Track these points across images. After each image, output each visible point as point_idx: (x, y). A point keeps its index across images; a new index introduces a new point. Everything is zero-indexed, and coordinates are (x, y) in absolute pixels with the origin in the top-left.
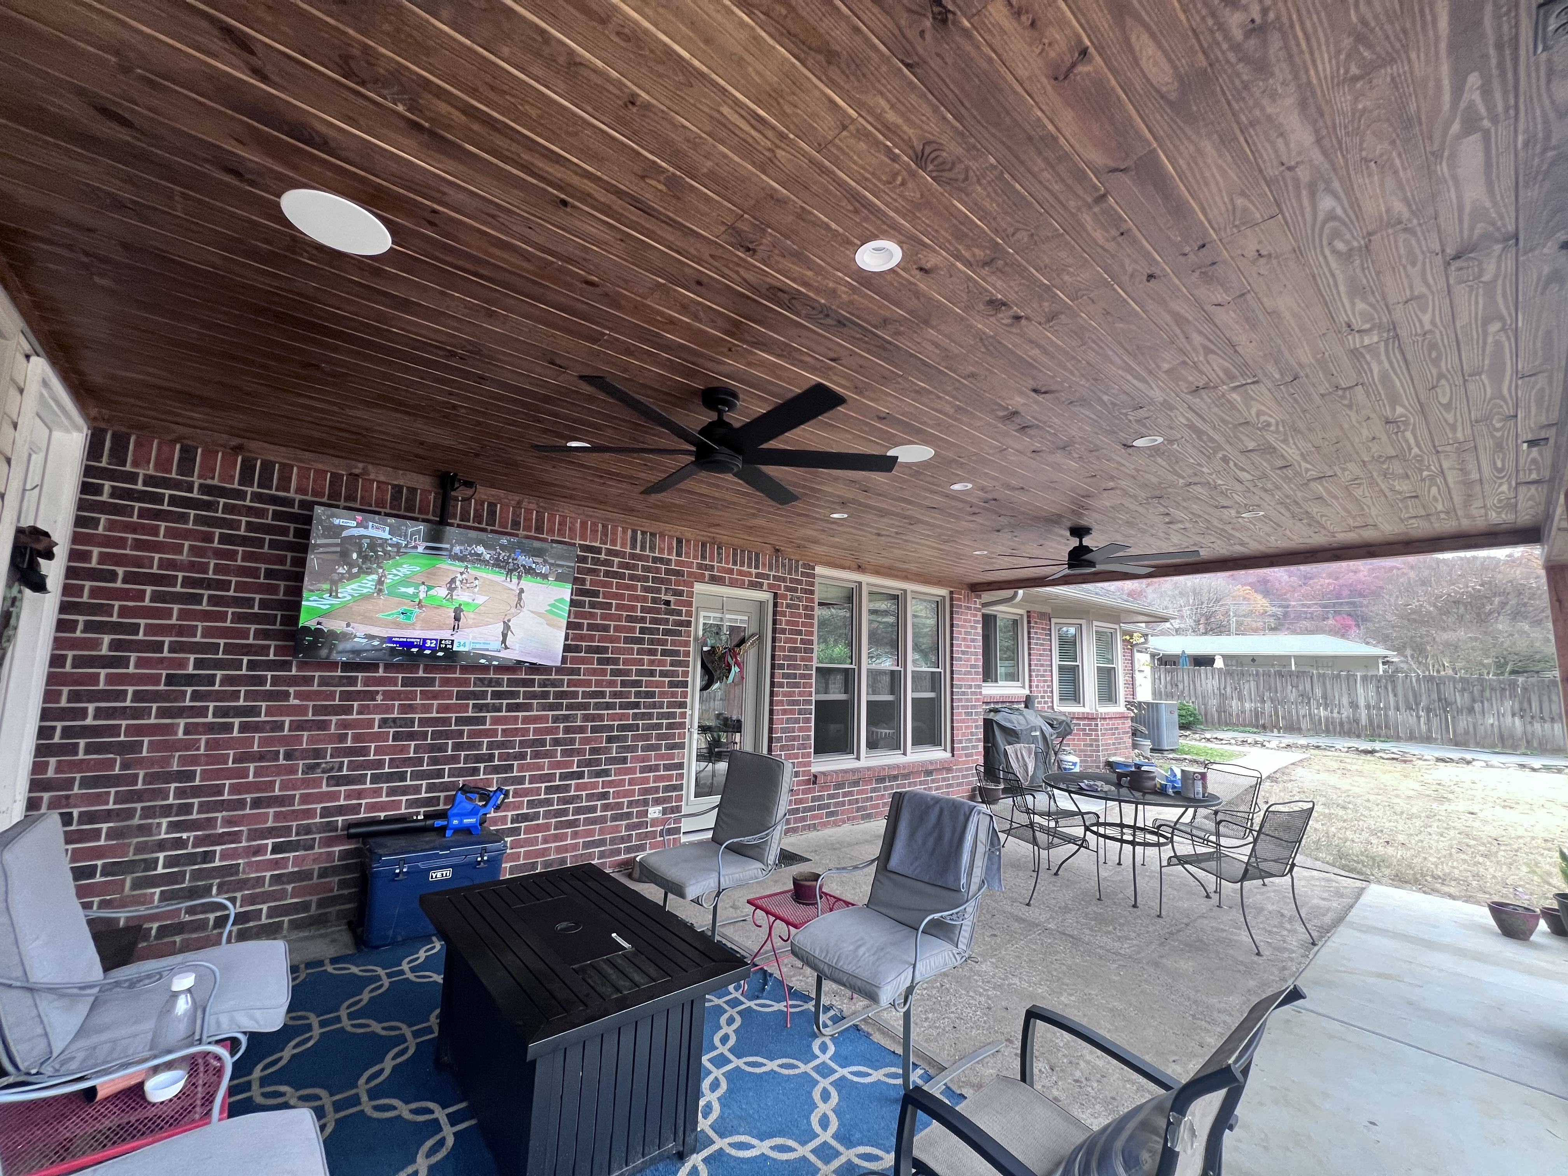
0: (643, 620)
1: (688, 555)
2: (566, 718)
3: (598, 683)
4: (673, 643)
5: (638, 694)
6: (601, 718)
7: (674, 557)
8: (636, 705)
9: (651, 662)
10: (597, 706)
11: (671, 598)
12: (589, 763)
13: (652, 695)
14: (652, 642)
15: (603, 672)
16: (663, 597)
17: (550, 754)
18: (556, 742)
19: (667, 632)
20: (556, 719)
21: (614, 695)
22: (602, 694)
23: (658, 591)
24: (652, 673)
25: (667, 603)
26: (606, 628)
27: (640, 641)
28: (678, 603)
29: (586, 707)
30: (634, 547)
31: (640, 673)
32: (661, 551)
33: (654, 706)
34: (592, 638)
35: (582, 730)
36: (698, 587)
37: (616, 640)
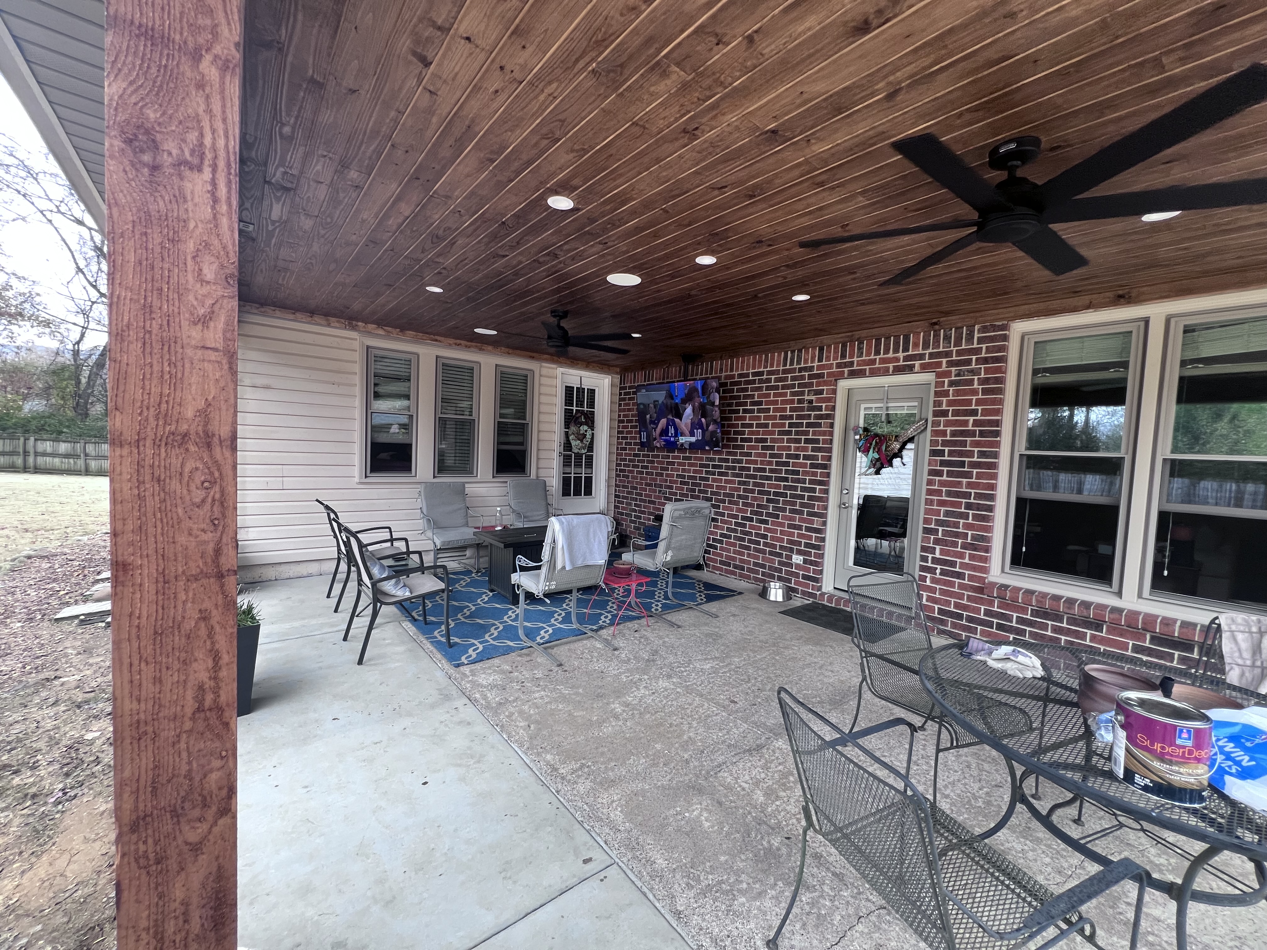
0: (791, 417)
1: (828, 359)
2: (744, 483)
3: (762, 463)
4: (814, 433)
5: (787, 472)
6: (763, 485)
7: (816, 364)
8: (786, 479)
9: (797, 449)
10: (762, 478)
11: (813, 398)
12: (756, 513)
13: (797, 473)
14: (797, 433)
15: (765, 455)
16: (806, 397)
17: (737, 503)
18: (739, 497)
19: (809, 425)
20: (740, 483)
21: (772, 471)
22: (764, 470)
23: (802, 393)
24: (797, 457)
25: (811, 402)
26: (766, 426)
27: (789, 433)
28: (819, 401)
29: (755, 477)
30: (785, 365)
31: (789, 456)
32: (806, 361)
33: (798, 481)
34: (758, 433)
35: (752, 491)
36: (844, 385)
37: (773, 433)
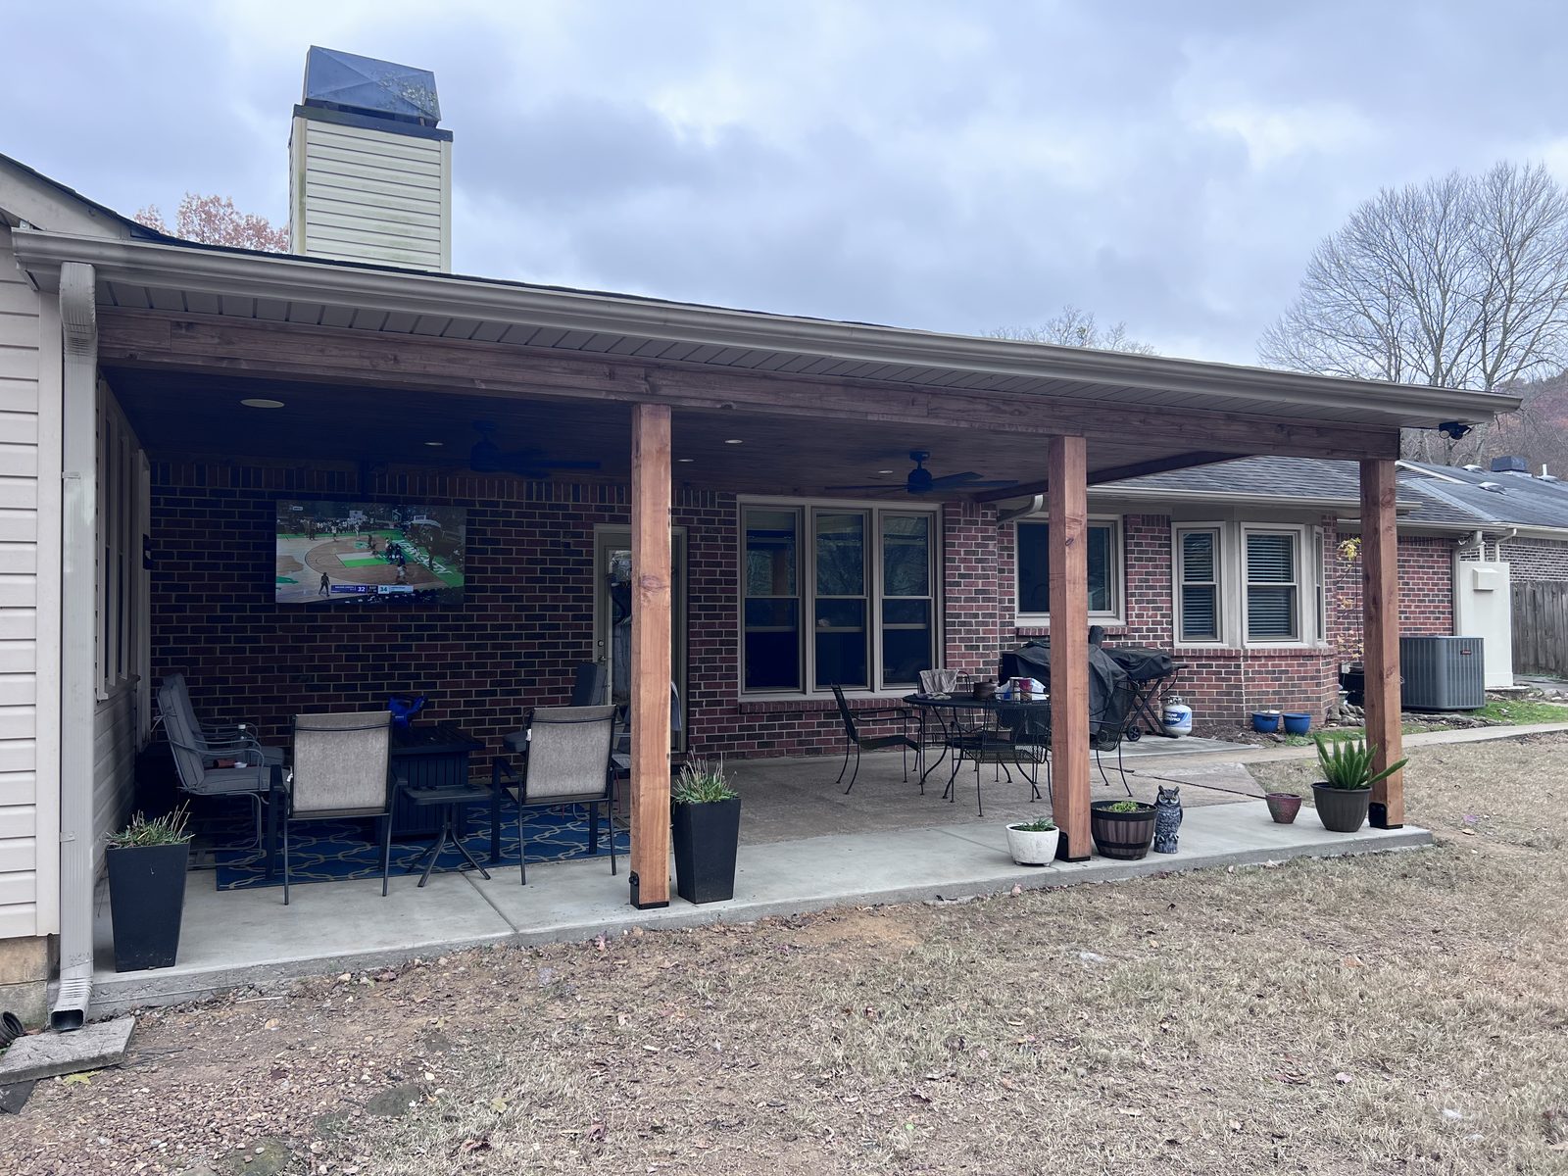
0: (543, 562)
1: (585, 499)
2: (477, 647)
3: (504, 618)
4: (575, 581)
5: (542, 627)
6: (509, 646)
7: (571, 502)
8: (542, 636)
9: (554, 599)
10: (505, 637)
11: (571, 541)
12: (500, 684)
13: (557, 627)
14: (553, 580)
15: (509, 608)
16: (562, 540)
17: (467, 675)
18: (470, 666)
19: (567, 571)
20: (469, 647)
21: (520, 627)
22: (509, 627)
23: (557, 534)
24: (555, 608)
25: (568, 545)
26: (508, 571)
27: (542, 580)
28: (577, 544)
29: (494, 637)
30: (530, 497)
31: (543, 608)
32: (558, 498)
33: (559, 636)
34: (496, 580)
35: (493, 656)
36: (599, 528)
37: (520, 580)
